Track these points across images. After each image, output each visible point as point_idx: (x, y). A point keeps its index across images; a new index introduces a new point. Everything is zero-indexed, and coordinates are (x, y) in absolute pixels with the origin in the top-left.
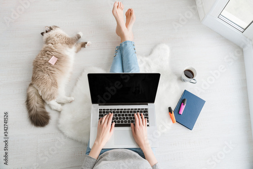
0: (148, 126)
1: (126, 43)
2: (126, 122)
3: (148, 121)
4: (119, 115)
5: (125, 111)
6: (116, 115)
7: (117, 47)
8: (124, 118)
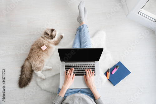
0: (95, 75)
1: (83, 25)
2: (81, 72)
3: (95, 72)
4: (77, 69)
5: (81, 66)
6: (75, 69)
7: (77, 29)
8: (80, 70)
